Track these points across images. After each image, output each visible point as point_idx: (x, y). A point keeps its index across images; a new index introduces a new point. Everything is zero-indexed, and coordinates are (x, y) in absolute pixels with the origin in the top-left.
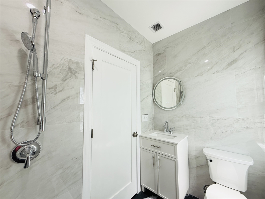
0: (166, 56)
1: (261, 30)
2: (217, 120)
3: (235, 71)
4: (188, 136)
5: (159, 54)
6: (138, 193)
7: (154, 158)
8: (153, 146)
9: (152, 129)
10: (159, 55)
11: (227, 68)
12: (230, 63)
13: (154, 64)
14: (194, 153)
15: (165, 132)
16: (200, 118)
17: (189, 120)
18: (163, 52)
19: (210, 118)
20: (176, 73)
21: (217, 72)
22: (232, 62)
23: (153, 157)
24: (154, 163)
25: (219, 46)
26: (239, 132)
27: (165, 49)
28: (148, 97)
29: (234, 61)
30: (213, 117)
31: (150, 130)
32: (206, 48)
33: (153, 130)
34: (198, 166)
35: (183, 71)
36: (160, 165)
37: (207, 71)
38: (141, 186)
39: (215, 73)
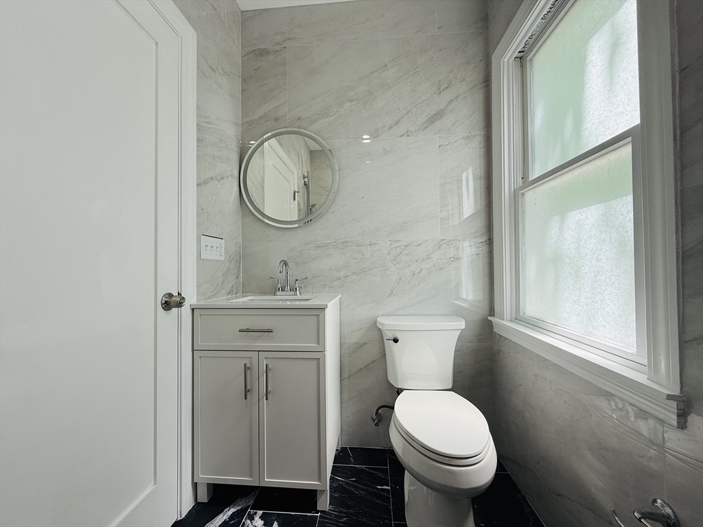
0: (285, 64)
1: (481, 60)
2: (404, 248)
3: (439, 137)
4: (340, 296)
5: (263, 53)
6: (183, 516)
7: (248, 372)
8: (247, 331)
9: (235, 292)
10: (261, 55)
11: (427, 127)
12: (432, 117)
13: (244, 80)
14: (353, 339)
15: (278, 293)
16: (370, 245)
17: (344, 254)
18: (277, 48)
19: (390, 245)
20: (315, 121)
21: (407, 134)
22: (435, 115)
23: (246, 368)
24: (248, 388)
25: (413, 74)
26: (441, 269)
27: (284, 41)
28: (222, 178)
29: (438, 115)
30: (397, 239)
31: (228, 294)
32: (388, 70)
33: (239, 294)
34: (362, 367)
35: (333, 118)
36: (269, 389)
37: (388, 127)
38: (195, 486)
39: (403, 135)
